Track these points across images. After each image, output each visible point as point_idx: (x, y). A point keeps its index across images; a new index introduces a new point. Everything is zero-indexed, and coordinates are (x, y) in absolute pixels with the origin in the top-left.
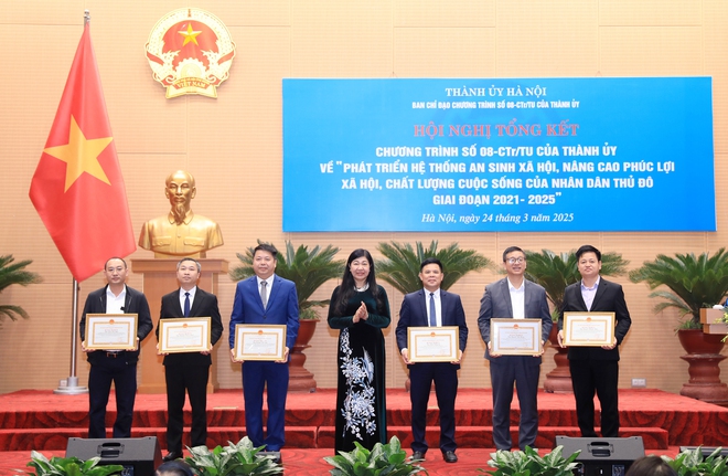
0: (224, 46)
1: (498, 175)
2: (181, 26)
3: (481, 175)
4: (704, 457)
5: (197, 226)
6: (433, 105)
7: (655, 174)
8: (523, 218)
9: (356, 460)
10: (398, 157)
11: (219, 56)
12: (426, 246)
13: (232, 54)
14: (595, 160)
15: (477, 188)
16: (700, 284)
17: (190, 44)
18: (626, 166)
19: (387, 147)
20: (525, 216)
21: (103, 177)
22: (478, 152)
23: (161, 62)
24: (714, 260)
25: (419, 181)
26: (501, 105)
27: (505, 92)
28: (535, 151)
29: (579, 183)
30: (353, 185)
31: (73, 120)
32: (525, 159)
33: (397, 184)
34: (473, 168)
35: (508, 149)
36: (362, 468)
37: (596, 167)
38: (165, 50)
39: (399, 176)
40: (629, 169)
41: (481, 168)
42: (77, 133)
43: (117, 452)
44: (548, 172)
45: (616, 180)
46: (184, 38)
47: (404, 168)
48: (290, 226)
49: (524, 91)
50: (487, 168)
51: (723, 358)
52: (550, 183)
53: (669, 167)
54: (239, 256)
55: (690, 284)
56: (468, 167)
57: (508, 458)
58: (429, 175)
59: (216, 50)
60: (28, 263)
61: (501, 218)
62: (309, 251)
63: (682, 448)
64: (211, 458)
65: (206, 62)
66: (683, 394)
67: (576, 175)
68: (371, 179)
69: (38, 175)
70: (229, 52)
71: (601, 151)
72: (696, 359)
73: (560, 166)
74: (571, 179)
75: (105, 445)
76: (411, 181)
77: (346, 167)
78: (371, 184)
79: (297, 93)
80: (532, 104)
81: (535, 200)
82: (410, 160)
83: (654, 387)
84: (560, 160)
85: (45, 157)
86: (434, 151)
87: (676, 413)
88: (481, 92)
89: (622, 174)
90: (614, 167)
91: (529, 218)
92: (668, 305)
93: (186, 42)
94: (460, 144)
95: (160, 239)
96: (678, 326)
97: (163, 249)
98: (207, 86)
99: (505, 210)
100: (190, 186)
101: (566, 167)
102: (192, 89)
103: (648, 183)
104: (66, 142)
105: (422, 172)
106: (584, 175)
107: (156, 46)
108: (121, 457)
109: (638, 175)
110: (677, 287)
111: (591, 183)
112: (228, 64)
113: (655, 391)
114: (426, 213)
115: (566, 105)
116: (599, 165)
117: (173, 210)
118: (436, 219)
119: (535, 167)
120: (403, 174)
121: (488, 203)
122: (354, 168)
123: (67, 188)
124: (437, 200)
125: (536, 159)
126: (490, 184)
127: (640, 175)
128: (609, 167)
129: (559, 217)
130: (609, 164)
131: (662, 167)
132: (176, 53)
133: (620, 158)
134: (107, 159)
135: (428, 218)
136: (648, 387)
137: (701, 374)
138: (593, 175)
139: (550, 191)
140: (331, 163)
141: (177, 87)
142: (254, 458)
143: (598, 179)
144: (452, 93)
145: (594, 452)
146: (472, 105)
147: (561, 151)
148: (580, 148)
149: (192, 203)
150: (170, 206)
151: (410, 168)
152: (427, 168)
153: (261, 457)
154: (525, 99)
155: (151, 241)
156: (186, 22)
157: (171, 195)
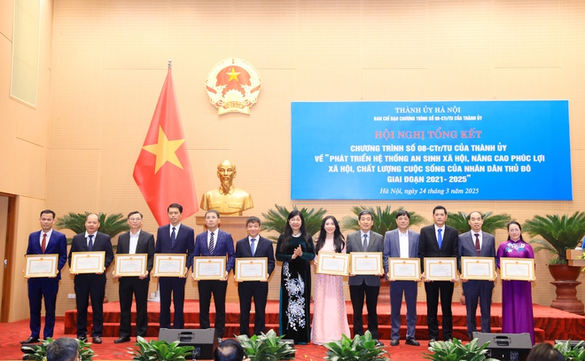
0: (255, 82)
1: (430, 163)
2: (228, 69)
3: (418, 164)
4: (572, 347)
5: (237, 196)
6: (387, 119)
7: (531, 163)
8: (445, 191)
9: (343, 346)
10: (365, 152)
11: (252, 88)
12: (383, 209)
13: (259, 86)
14: (492, 154)
15: (416, 172)
16: (563, 235)
17: (233, 80)
18: (513, 157)
19: (358, 145)
20: (447, 190)
21: (179, 165)
22: (417, 149)
23: (215, 92)
24: (571, 219)
25: (379, 167)
26: (431, 118)
27: (434, 110)
28: (453, 148)
29: (482, 169)
30: (336, 169)
31: (161, 128)
32: (447, 153)
33: (364, 169)
34: (413, 159)
35: (436, 146)
36: (347, 351)
37: (493, 159)
38: (218, 84)
39: (365, 164)
40: (515, 160)
41: (418, 159)
42: (163, 136)
43: (190, 338)
44: (462, 161)
45: (506, 167)
46: (229, 77)
47: (369, 159)
48: (295, 195)
49: (446, 110)
50: (422, 159)
51: (579, 283)
52: (463, 169)
53: (541, 158)
54: (263, 215)
55: (556, 235)
56: (410, 159)
57: (442, 346)
58: (385, 163)
59: (249, 84)
61: (431, 191)
62: (308, 211)
63: (557, 341)
64: (250, 342)
65: (243, 92)
66: (552, 307)
67: (480, 164)
68: (348, 166)
69: (139, 163)
71: (496, 148)
72: (561, 284)
73: (469, 158)
74: (477, 166)
75: (182, 333)
76: (373, 167)
77: (332, 158)
78: (347, 169)
79: (299, 110)
80: (451, 118)
81: (454, 179)
82: (372, 154)
84: (470, 154)
85: (143, 151)
86: (388, 148)
87: (549, 319)
88: (419, 110)
89: (510, 163)
90: (505, 159)
91: (450, 191)
92: (542, 248)
93: (231, 79)
94: (405, 143)
95: (213, 204)
96: (549, 263)
98: (243, 107)
99: (434, 186)
100: (233, 170)
101: (474, 158)
102: (234, 109)
103: (528, 168)
104: (156, 142)
105: (380, 161)
106: (485, 164)
107: (212, 82)
108: (192, 342)
109: (520, 164)
110: (547, 236)
111: (490, 169)
112: (257, 93)
114: (383, 187)
115: (473, 118)
116: (495, 157)
117: (222, 185)
118: (390, 191)
119: (454, 158)
120: (368, 163)
121: (423, 181)
122: (337, 159)
123: (156, 171)
124: (390, 179)
125: (454, 153)
126: (424, 169)
127: (522, 163)
128: (502, 158)
129: (469, 191)
130: (501, 156)
131: (536, 159)
132: (224, 87)
133: (508, 152)
134: (181, 153)
135: (384, 191)
137: (564, 294)
138: (491, 164)
139: (463, 174)
140: (322, 156)
141: (225, 108)
142: (277, 343)
143: (494, 166)
144: (399, 111)
145: (498, 343)
146: (412, 119)
147: (470, 148)
148: (482, 146)
149: (234, 181)
150: (220, 183)
151: (372, 159)
152: (384, 159)
153: (281, 343)
154: (448, 114)
155: (208, 205)
156: (231, 67)
157: (221, 176)
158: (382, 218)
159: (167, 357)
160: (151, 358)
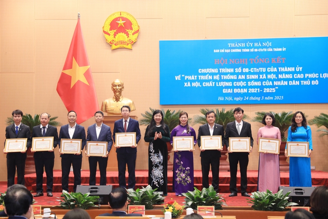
1: (251, 80)
2: (117, 19)
3: (243, 80)
5: (125, 101)
6: (223, 51)
7: (319, 79)
8: (261, 98)
9: (195, 195)
10: (208, 73)
11: (133, 32)
12: (220, 111)
13: (138, 31)
14: (293, 73)
15: (242, 86)
17: (121, 26)
18: (306, 75)
19: (203, 69)
21: (86, 82)
22: (242, 70)
23: (109, 35)
25: (217, 83)
26: (252, 50)
27: (253, 45)
28: (266, 70)
29: (286, 83)
30: (189, 85)
31: (74, 59)
32: (262, 73)
33: (207, 84)
34: (240, 77)
35: (255, 69)
36: (197, 197)
37: (293, 76)
38: (111, 29)
39: (208, 81)
40: (308, 77)
41: (243, 77)
42: (75, 64)
43: (97, 191)
44: (272, 78)
45: (302, 82)
46: (118, 24)
47: (211, 77)
48: (163, 105)
49: (262, 44)
50: (246, 77)
52: (273, 83)
54: (142, 115)
56: (238, 77)
57: (260, 195)
58: (221, 80)
59: (132, 29)
60: (56, 118)
61: (252, 98)
62: (171, 112)
64: (135, 193)
65: (128, 34)
67: (285, 80)
68: (197, 82)
69: (60, 81)
70: (137, 30)
71: (295, 69)
73: (277, 76)
74: (282, 82)
75: (91, 188)
76: (214, 83)
77: (186, 77)
78: (196, 84)
79: (164, 46)
80: (265, 50)
81: (267, 90)
82: (213, 74)
83: (319, 170)
84: (277, 73)
85: (63, 75)
86: (223, 70)
88: (244, 45)
89: (305, 79)
90: (302, 76)
91: (264, 98)
92: (325, 134)
93: (119, 26)
94: (234, 67)
95: (110, 107)
97: (111, 112)
98: (128, 44)
99: (254, 95)
100: (121, 85)
101: (280, 76)
102: (122, 46)
103: (316, 83)
104: (71, 67)
105: (218, 79)
106: (288, 80)
107: (107, 28)
108: (98, 193)
109: (311, 79)
111: (291, 83)
112: (136, 35)
113: (319, 171)
114: (220, 96)
115: (280, 50)
116: (295, 75)
117: (115, 96)
118: (224, 99)
119: (267, 77)
120: (210, 80)
121: (246, 92)
122: (190, 78)
123: (72, 86)
124: (224, 91)
125: (267, 73)
126: (247, 84)
127: (312, 79)
128: (299, 76)
130: (299, 74)
131: (322, 76)
132: (115, 31)
133: (304, 72)
134: (87, 75)
135: (221, 99)
136: (316, 170)
138: (292, 80)
139: (273, 86)
140: (180, 76)
141: (116, 45)
142: (153, 194)
143: (294, 81)
144: (231, 45)
145: (296, 192)
146: (239, 51)
147: (278, 70)
148: (286, 68)
149: (123, 92)
150: (114, 94)
151: (213, 77)
152: (220, 77)
153: (156, 193)
154: (262, 47)
155: (106, 108)
156: (120, 17)
157: (114, 89)
158: (220, 116)
159: (82, 202)
160: (72, 203)
